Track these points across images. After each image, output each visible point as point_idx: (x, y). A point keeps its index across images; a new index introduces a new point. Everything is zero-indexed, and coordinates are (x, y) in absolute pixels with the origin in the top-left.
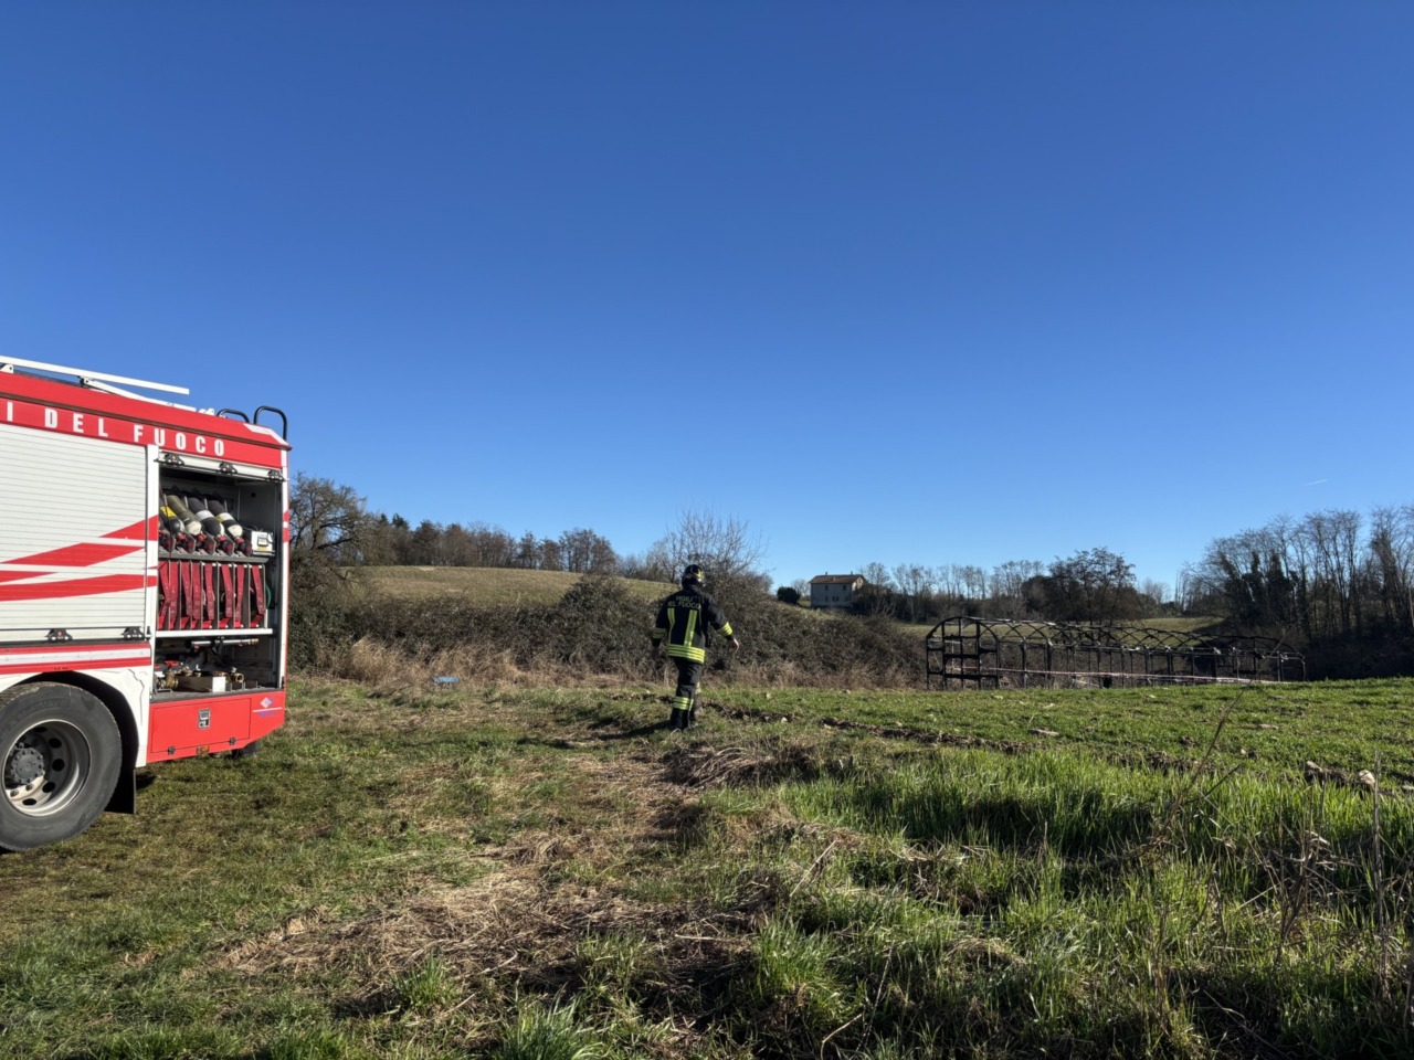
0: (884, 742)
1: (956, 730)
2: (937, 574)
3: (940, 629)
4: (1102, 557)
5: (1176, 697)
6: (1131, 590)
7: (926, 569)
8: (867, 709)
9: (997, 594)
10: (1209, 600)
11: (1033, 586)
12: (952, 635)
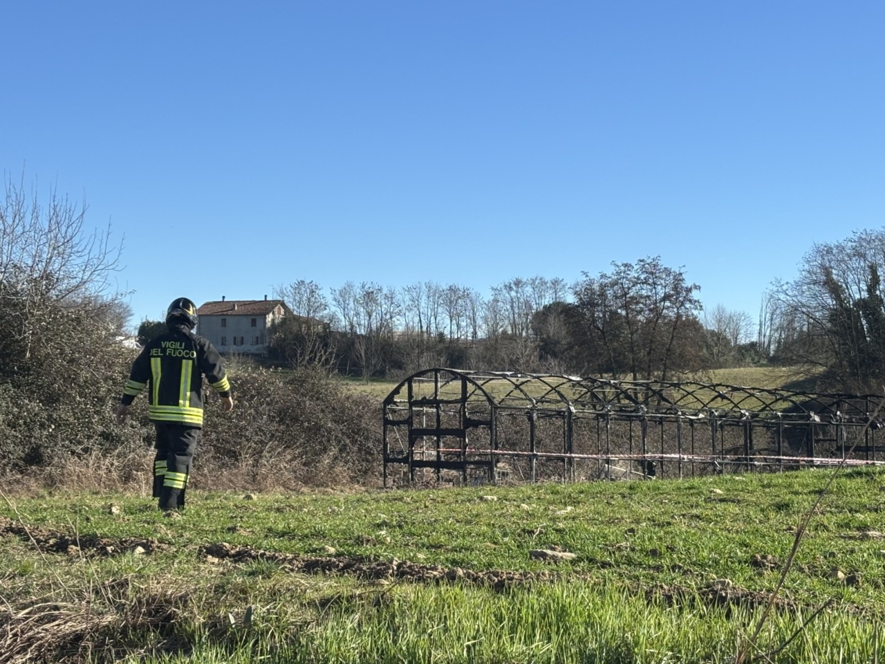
0: (303, 581)
1: (421, 556)
2: (404, 299)
3: (405, 388)
4: (652, 272)
5: (752, 492)
6: (694, 324)
7: (385, 291)
8: (281, 527)
9: (495, 331)
10: (807, 340)
11: (549, 318)
12: (424, 398)
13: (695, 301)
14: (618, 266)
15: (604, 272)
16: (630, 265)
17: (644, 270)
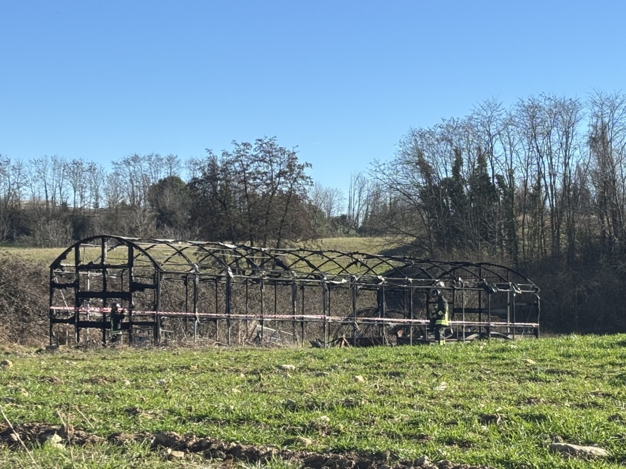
2: (30, 170)
3: (72, 253)
9: (115, 202)
11: (165, 191)
12: (91, 263)
13: (307, 178)
14: (238, 145)
15: (226, 151)
16: (249, 144)
17: (262, 149)
